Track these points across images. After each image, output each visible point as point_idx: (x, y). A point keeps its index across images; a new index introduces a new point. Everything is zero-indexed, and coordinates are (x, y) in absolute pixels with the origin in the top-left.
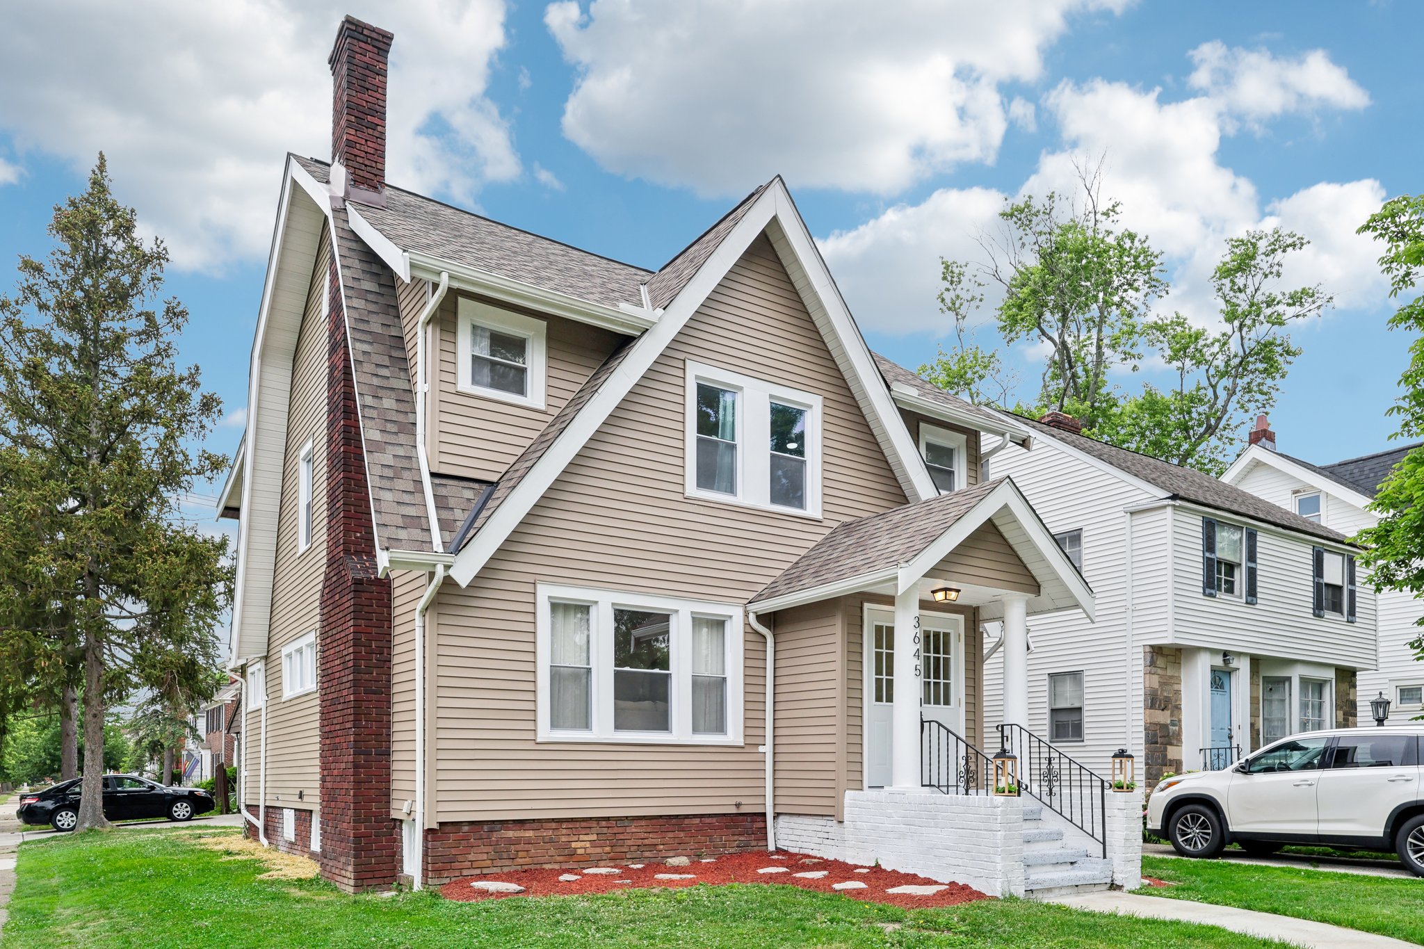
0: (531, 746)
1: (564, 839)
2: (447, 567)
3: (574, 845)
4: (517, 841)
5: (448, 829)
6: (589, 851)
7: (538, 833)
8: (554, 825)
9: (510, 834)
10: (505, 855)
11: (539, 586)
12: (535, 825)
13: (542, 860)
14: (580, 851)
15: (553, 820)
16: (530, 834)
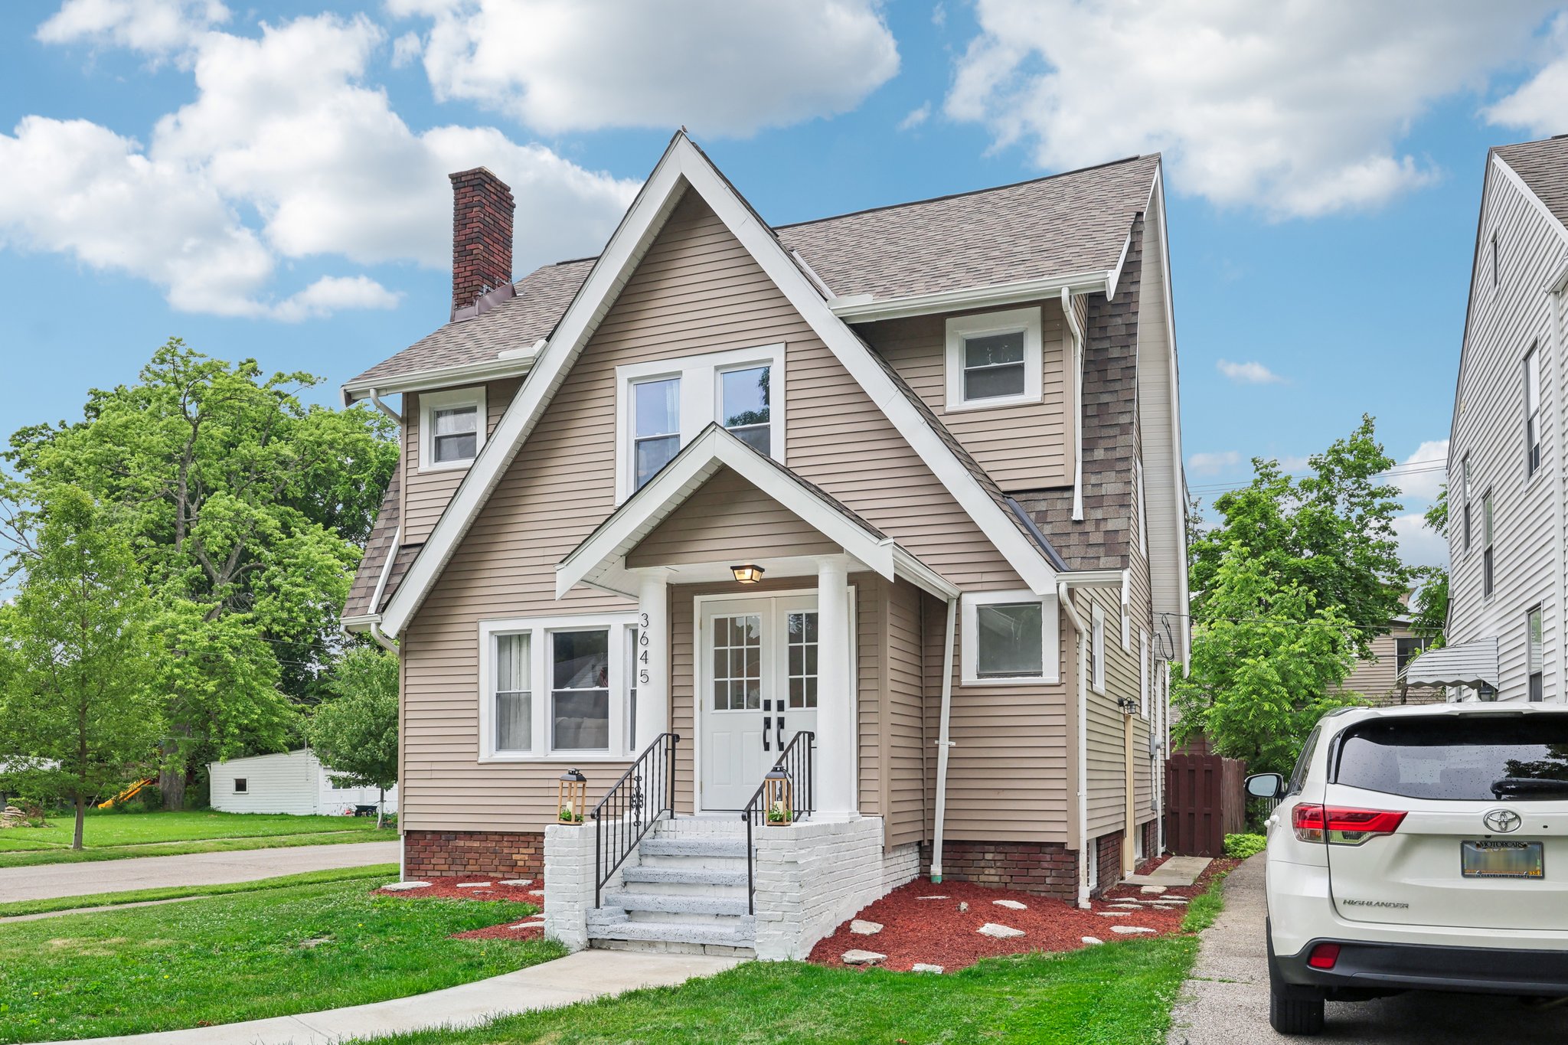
0: (474, 766)
1: (506, 851)
2: (379, 624)
3: (514, 857)
4: (470, 850)
5: (415, 836)
6: (527, 864)
7: (484, 844)
8: (497, 837)
9: (461, 843)
10: (458, 861)
11: (481, 624)
12: (483, 837)
13: (488, 868)
14: (520, 863)
15: (496, 833)
16: (476, 844)
